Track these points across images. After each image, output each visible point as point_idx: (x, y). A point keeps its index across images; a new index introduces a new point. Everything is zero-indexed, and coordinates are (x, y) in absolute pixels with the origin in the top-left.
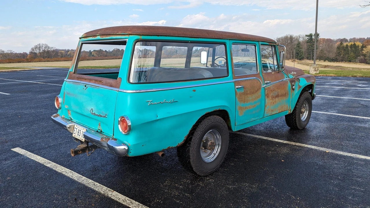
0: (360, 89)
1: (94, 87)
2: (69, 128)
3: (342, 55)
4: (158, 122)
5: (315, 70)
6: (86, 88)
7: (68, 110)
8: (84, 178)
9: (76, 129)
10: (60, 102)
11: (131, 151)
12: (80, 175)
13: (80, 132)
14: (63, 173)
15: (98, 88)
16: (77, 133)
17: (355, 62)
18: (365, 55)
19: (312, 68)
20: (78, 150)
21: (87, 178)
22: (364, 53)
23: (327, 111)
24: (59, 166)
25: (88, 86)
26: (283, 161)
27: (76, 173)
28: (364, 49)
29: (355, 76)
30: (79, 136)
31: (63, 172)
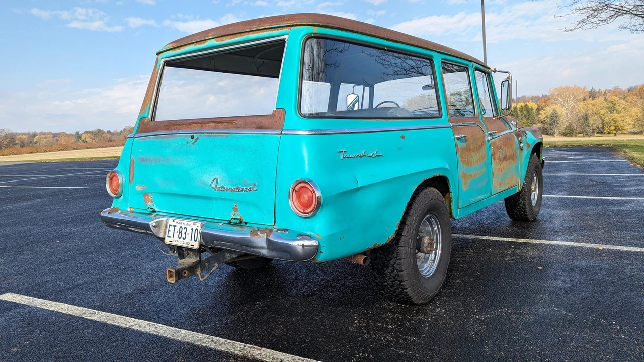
0: (576, 162)
1: (215, 136)
2: (155, 227)
4: (359, 193)
6: (194, 140)
7: (146, 195)
8: (184, 331)
9: (172, 228)
10: (120, 182)
11: (323, 250)
12: (173, 328)
13: (184, 231)
14: (133, 328)
15: (227, 136)
16: (176, 235)
18: (543, 122)
20: (183, 270)
21: (191, 332)
23: (551, 193)
24: (117, 316)
25: (200, 136)
26: (540, 268)
27: (161, 325)
28: (541, 112)
29: (555, 146)
30: (184, 239)
31: (133, 326)
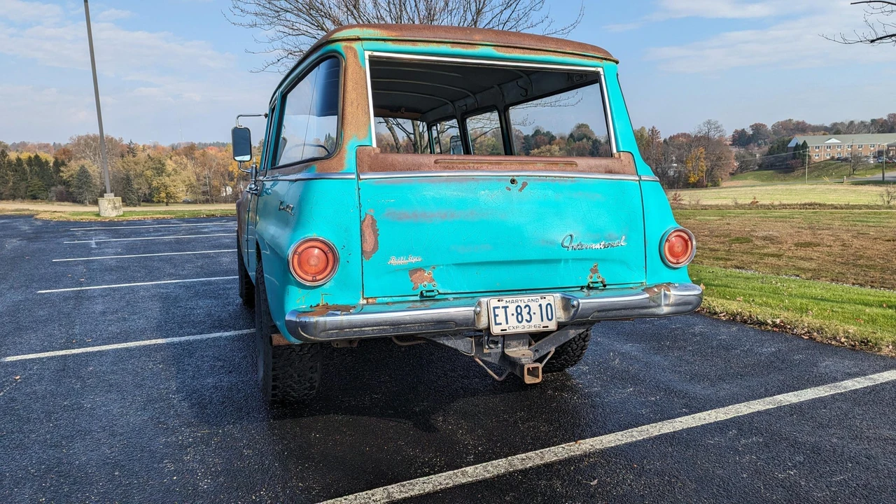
2: (478, 314)
3: (11, 184)
5: (116, 208)
6: (519, 185)
7: (417, 270)
13: (525, 311)
16: (512, 318)
17: (48, 200)
18: (66, 183)
19: (107, 203)
22: (65, 178)
25: (529, 180)
28: (62, 169)
30: (529, 321)
